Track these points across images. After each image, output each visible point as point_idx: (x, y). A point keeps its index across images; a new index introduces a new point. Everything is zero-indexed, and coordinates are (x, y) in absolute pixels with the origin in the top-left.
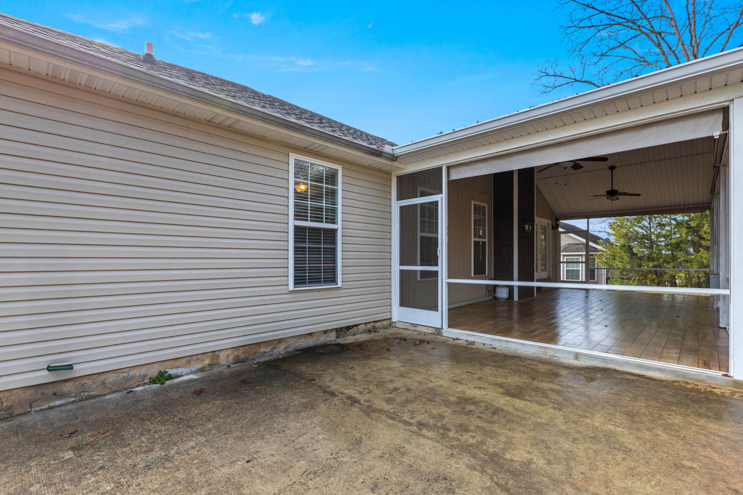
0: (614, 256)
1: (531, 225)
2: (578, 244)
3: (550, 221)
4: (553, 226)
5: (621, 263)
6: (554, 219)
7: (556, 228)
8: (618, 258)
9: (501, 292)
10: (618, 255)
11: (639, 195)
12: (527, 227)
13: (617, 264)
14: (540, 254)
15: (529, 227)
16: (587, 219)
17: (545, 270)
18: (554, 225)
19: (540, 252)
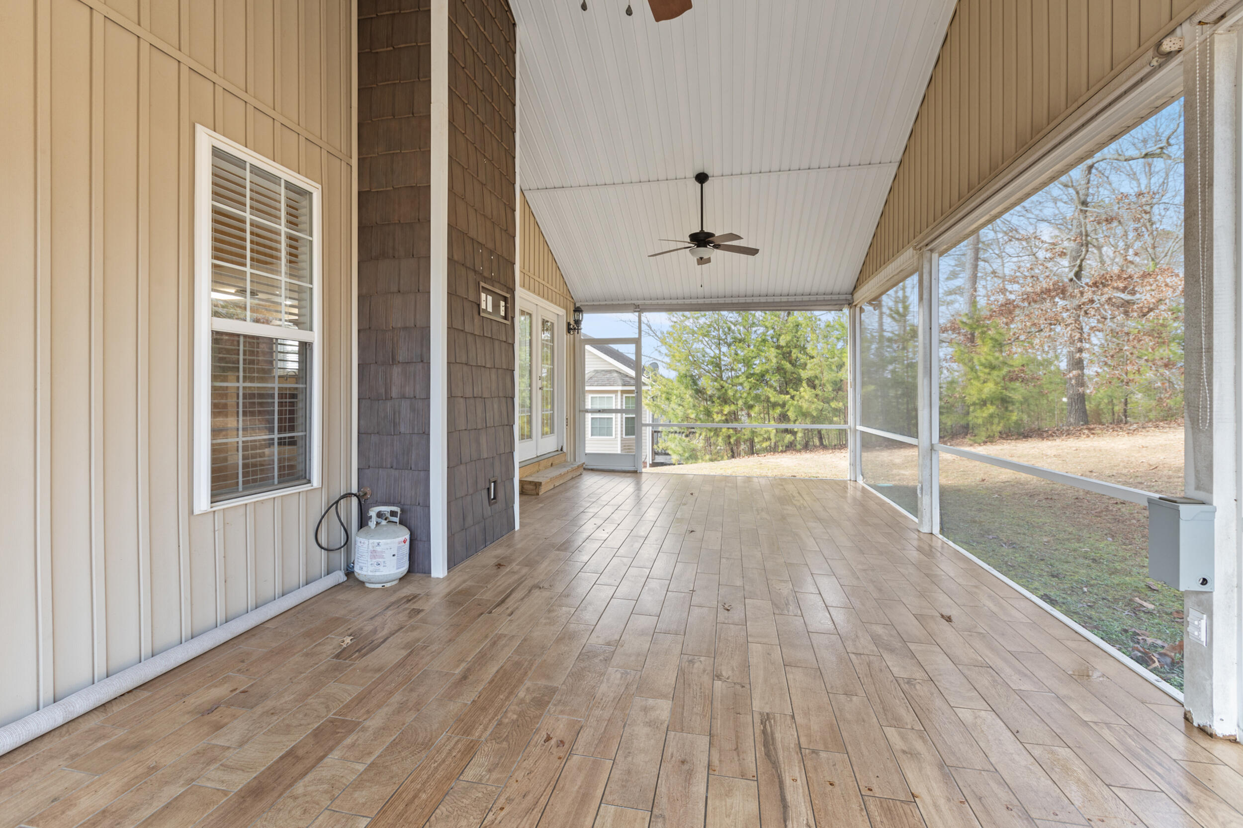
0: (668, 393)
1: (505, 299)
2: (610, 372)
3: (562, 312)
4: (569, 324)
5: (681, 407)
6: (572, 309)
7: (575, 329)
8: (675, 397)
9: (374, 554)
10: (675, 392)
11: (753, 252)
12: (487, 302)
13: (673, 409)
14: (540, 392)
15: (496, 306)
16: (637, 314)
17: (552, 432)
18: (572, 322)
19: (540, 386)
